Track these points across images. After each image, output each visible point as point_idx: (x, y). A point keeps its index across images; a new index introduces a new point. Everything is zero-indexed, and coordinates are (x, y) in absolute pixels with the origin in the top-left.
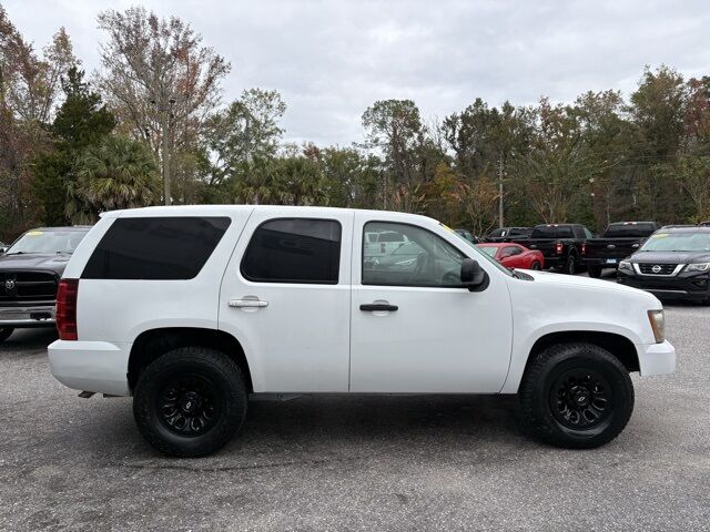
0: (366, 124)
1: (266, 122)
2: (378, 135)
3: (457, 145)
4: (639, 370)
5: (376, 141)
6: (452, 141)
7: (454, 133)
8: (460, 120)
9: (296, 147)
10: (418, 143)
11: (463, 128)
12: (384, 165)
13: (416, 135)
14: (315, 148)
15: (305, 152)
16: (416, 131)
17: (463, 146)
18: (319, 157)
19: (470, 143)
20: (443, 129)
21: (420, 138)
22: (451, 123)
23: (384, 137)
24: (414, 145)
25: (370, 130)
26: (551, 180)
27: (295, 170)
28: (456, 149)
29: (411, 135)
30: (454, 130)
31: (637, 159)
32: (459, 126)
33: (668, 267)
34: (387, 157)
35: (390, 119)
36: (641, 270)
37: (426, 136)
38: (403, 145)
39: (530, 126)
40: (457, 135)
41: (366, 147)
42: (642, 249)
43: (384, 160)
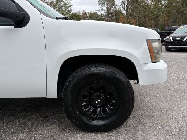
0: (99, 4)
1: (68, 3)
2: (103, 7)
3: (126, 9)
4: (137, 79)
5: (102, 9)
6: (124, 8)
7: (125, 6)
8: (126, 2)
9: (80, 12)
10: (114, 10)
11: (127, 4)
12: (105, 16)
13: (114, 7)
14: (85, 12)
15: (82, 13)
16: (114, 5)
17: (127, 10)
18: (87, 15)
19: (129, 9)
20: (121, 4)
21: (115, 8)
22: (124, 3)
23: (104, 8)
24: (113, 10)
25: (100, 6)
26: (149, 15)
27: (74, 17)
28: (125, 11)
29: (112, 7)
30: (125, 5)
31: (178, 11)
32: (126, 3)
33: (182, 38)
34: (106, 14)
35: (106, 2)
36: (173, 39)
37: (117, 7)
38: (110, 10)
39: (147, 2)
40: (126, 6)
41: (99, 11)
42: (174, 33)
43: (105, 15)
